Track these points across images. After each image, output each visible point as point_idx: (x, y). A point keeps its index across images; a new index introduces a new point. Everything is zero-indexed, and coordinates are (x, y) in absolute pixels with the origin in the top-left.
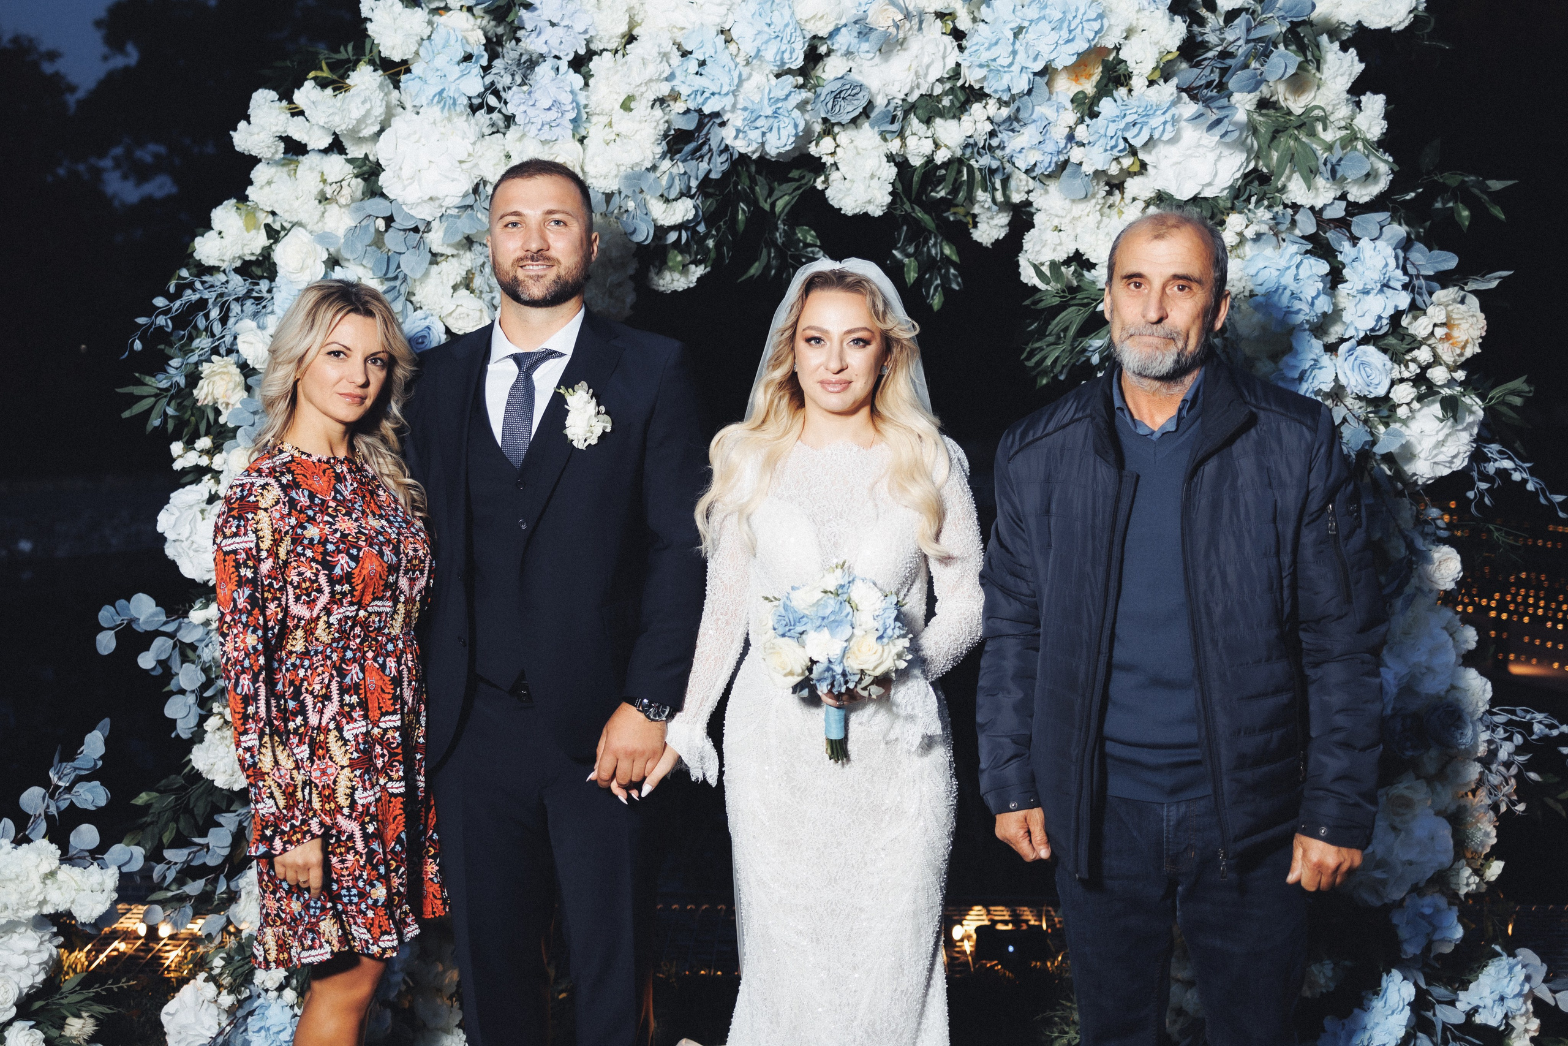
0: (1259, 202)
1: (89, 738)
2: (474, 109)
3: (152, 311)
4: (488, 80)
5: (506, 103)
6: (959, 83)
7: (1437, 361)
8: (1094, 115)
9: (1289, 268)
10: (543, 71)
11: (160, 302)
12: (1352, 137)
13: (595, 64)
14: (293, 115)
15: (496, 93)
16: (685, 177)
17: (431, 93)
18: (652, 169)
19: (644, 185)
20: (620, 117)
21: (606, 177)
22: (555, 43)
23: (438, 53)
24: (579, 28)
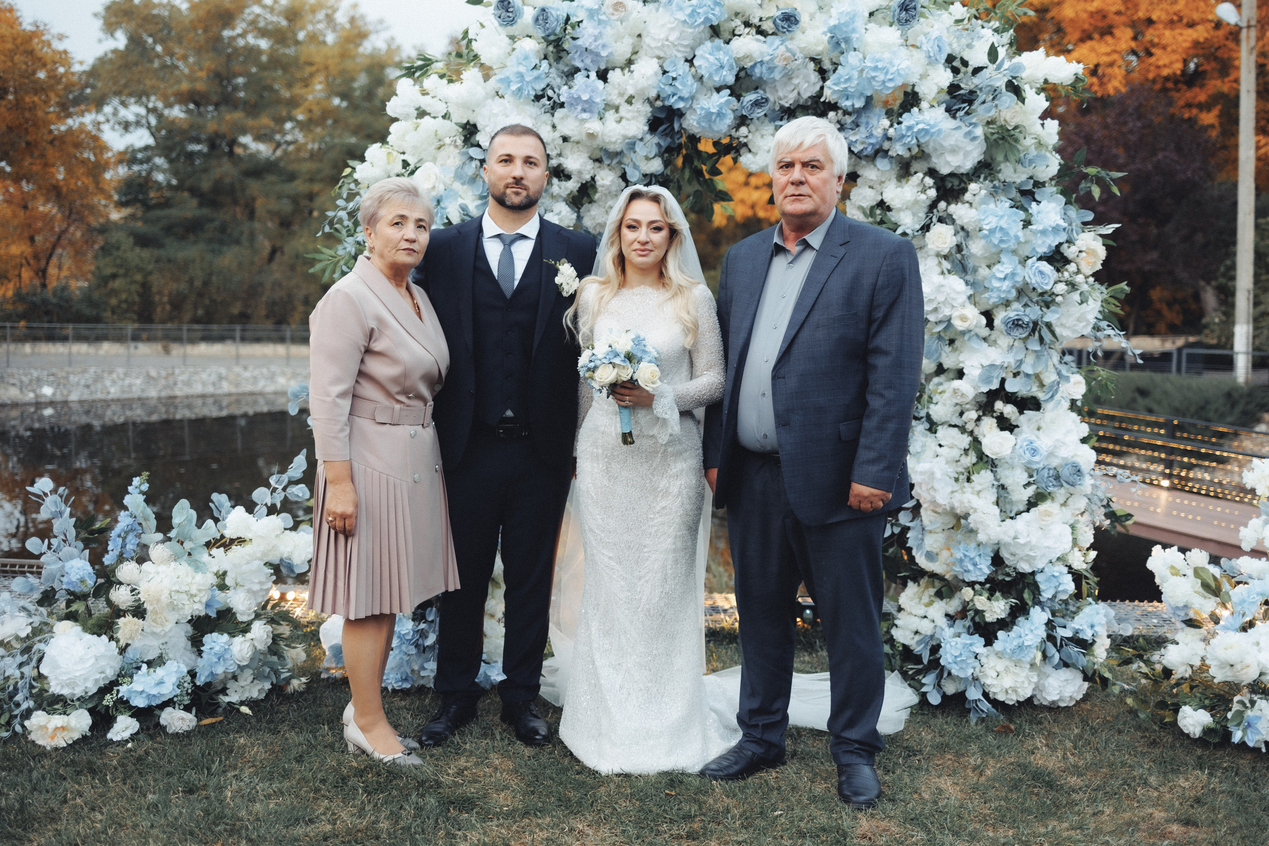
0: (985, 179)
1: (296, 459)
2: (538, 98)
3: (336, 207)
4: (548, 80)
5: (559, 95)
6: (822, 100)
7: (1079, 272)
8: (899, 123)
9: (1002, 217)
10: (579, 78)
11: (340, 202)
12: (1040, 144)
13: (611, 75)
14: (423, 94)
15: (553, 89)
16: (658, 145)
17: (514, 87)
18: (641, 140)
19: (637, 149)
20: (625, 109)
21: (615, 143)
22: (588, 61)
23: (520, 64)
24: (604, 54)
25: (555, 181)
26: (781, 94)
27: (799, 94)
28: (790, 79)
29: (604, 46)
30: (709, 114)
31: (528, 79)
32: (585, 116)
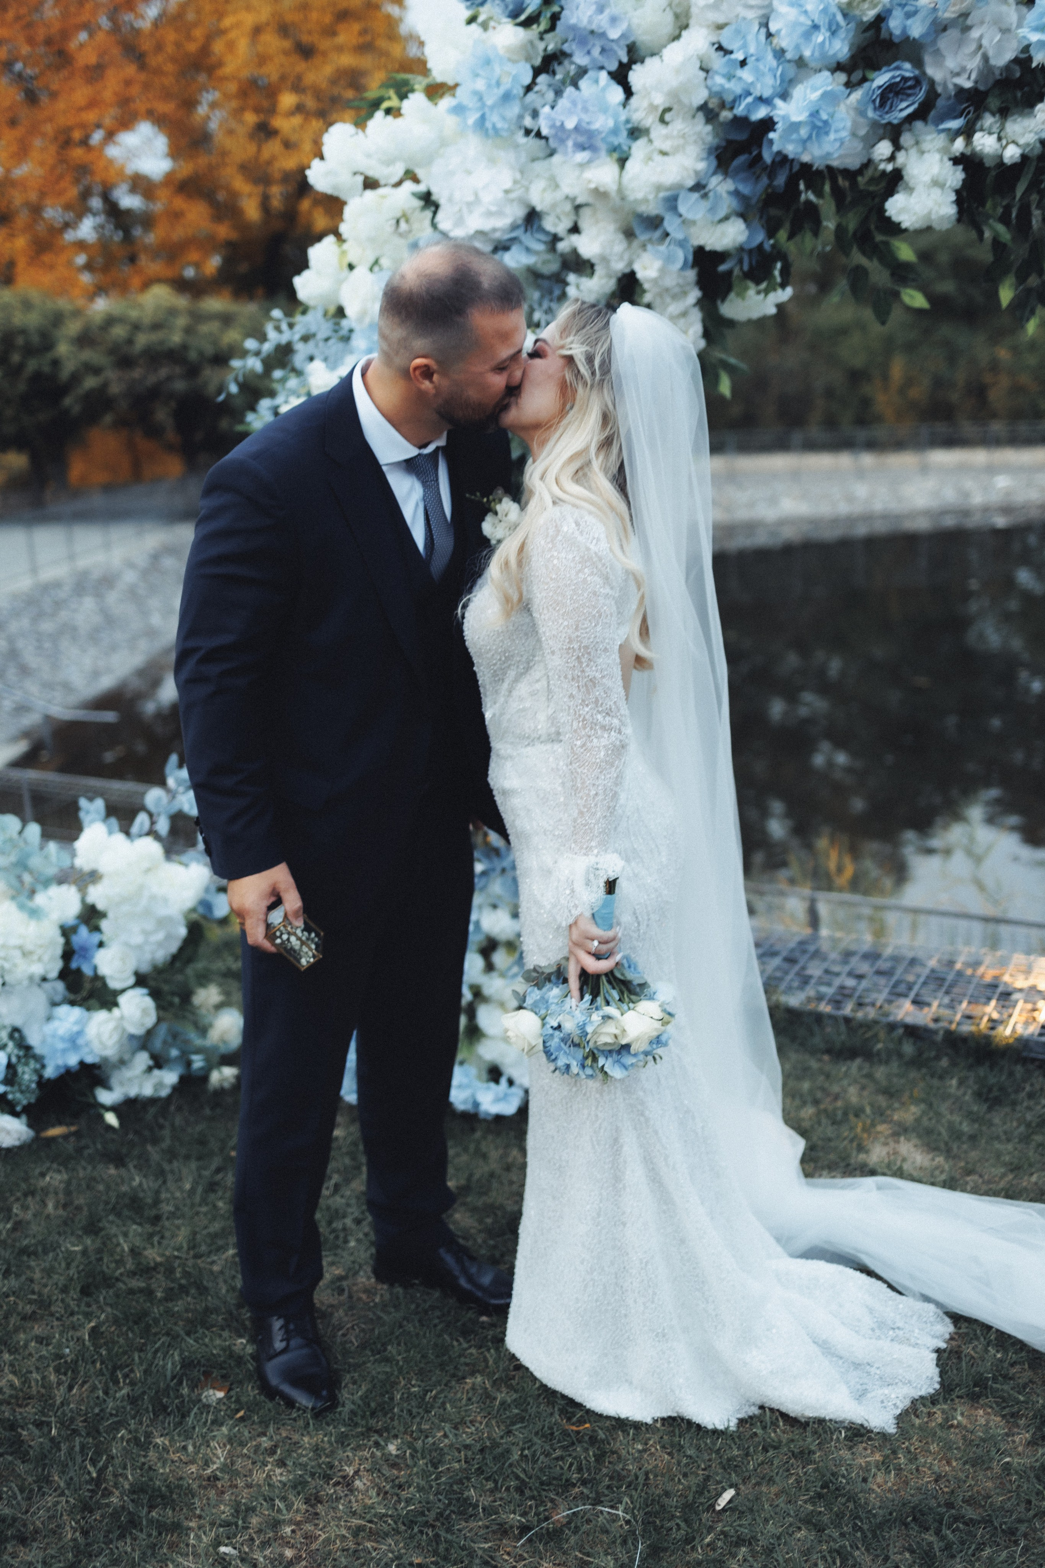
3: (244, 353)
4: (528, 99)
5: (540, 124)
6: (1034, 64)
10: (587, 84)
11: (251, 344)
13: (636, 72)
16: (736, 193)
17: (472, 118)
18: (698, 187)
19: (682, 209)
20: (658, 132)
21: (646, 200)
22: (596, 52)
23: (477, 75)
24: (614, 34)
25: (572, 278)
26: (951, 63)
27: (986, 58)
28: (967, 29)
29: (614, 20)
30: (794, 127)
31: (489, 102)
32: (582, 156)
